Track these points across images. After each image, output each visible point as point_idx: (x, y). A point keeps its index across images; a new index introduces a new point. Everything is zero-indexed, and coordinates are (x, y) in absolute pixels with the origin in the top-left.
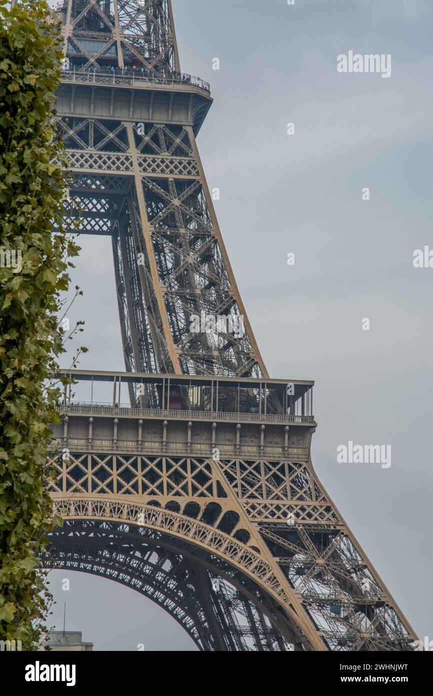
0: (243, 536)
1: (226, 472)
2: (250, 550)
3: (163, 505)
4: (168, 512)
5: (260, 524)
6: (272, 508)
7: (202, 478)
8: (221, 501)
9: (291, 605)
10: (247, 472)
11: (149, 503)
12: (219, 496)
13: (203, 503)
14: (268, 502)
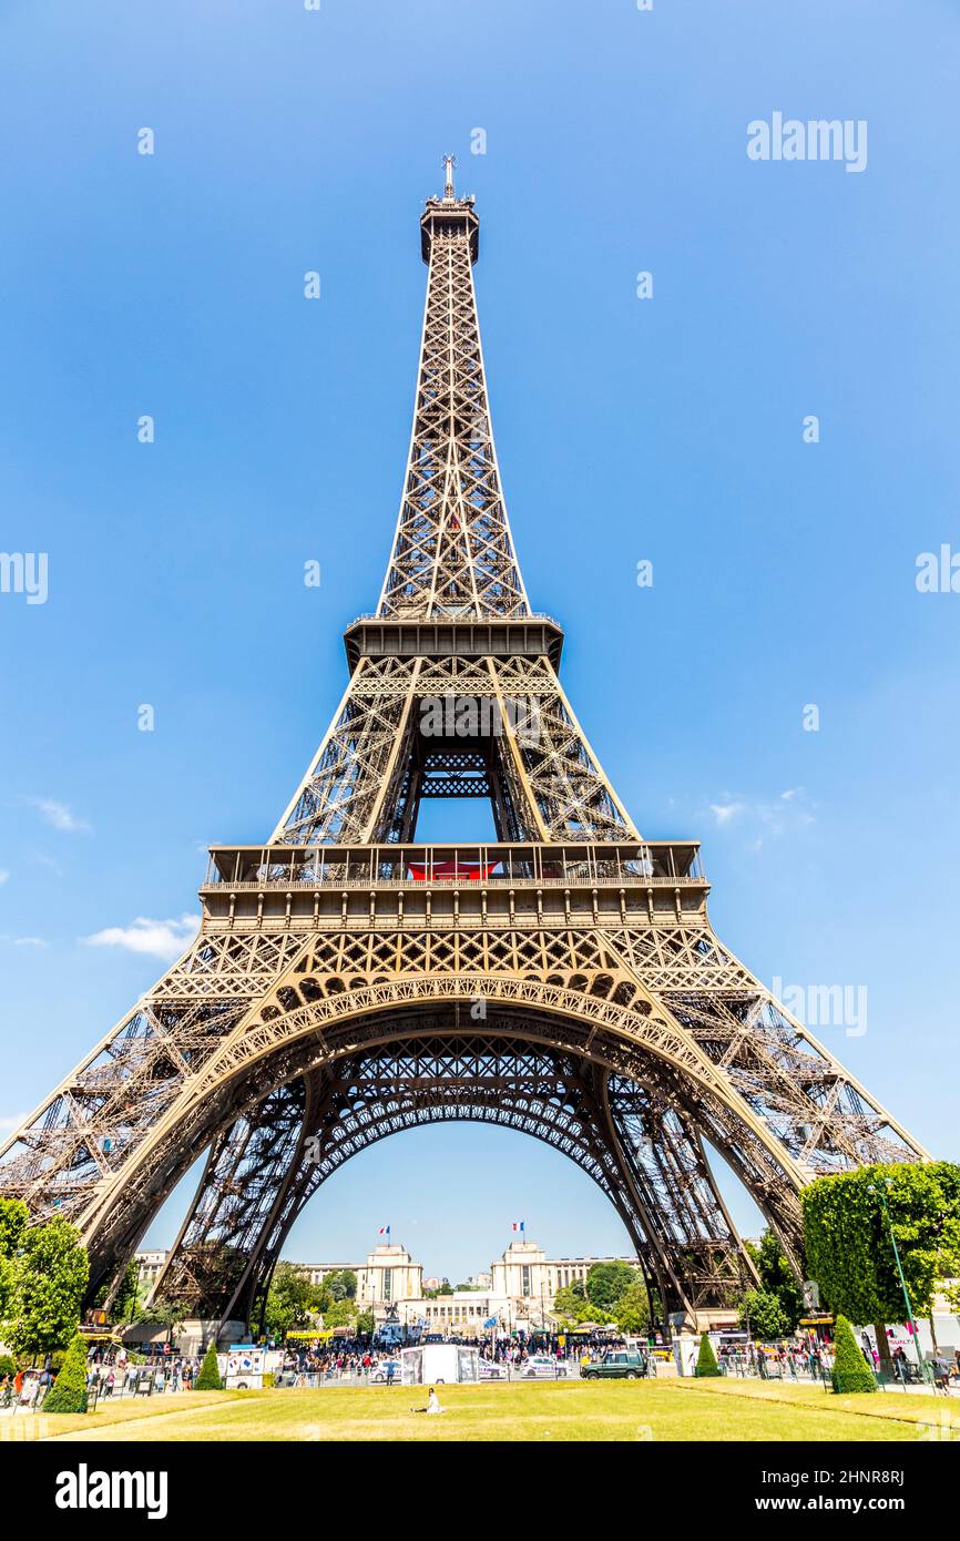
0: (645, 1008)
1: (614, 943)
2: (654, 1023)
3: (544, 980)
4: (550, 986)
5: (662, 993)
6: (673, 976)
7: (586, 950)
8: (611, 972)
9: (716, 1085)
10: (638, 941)
11: (528, 978)
12: (609, 967)
13: (591, 975)
14: (667, 969)
